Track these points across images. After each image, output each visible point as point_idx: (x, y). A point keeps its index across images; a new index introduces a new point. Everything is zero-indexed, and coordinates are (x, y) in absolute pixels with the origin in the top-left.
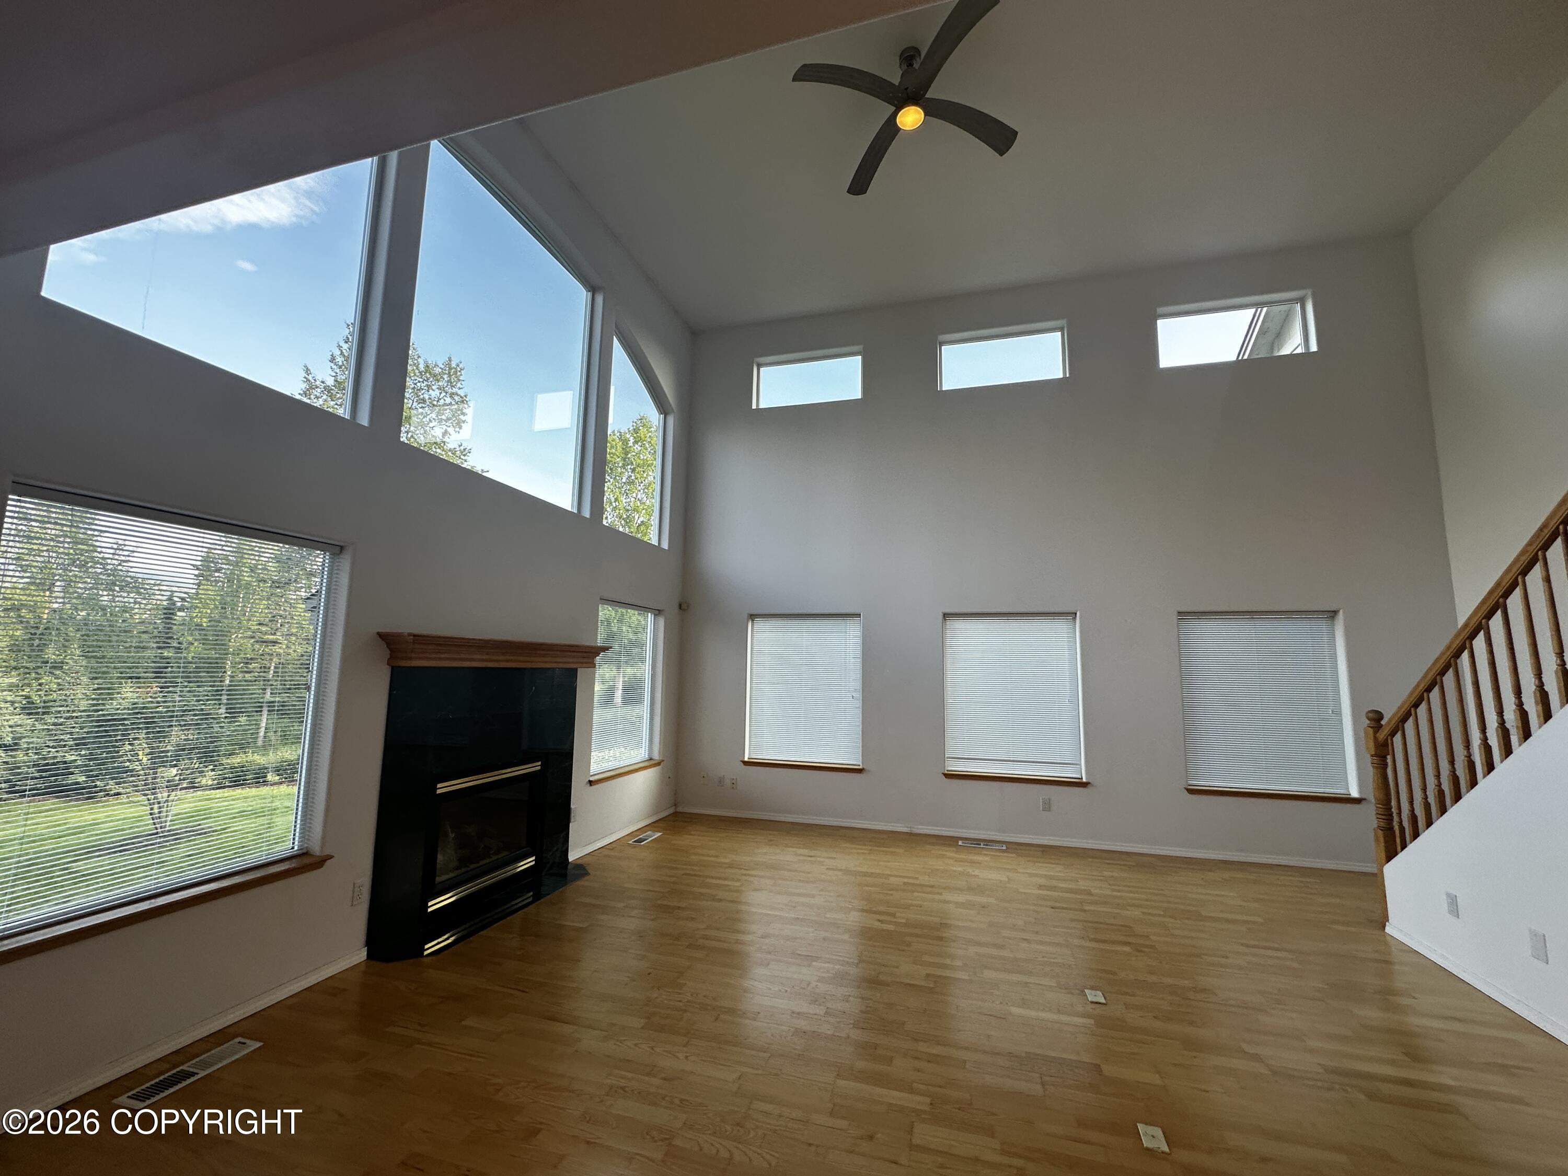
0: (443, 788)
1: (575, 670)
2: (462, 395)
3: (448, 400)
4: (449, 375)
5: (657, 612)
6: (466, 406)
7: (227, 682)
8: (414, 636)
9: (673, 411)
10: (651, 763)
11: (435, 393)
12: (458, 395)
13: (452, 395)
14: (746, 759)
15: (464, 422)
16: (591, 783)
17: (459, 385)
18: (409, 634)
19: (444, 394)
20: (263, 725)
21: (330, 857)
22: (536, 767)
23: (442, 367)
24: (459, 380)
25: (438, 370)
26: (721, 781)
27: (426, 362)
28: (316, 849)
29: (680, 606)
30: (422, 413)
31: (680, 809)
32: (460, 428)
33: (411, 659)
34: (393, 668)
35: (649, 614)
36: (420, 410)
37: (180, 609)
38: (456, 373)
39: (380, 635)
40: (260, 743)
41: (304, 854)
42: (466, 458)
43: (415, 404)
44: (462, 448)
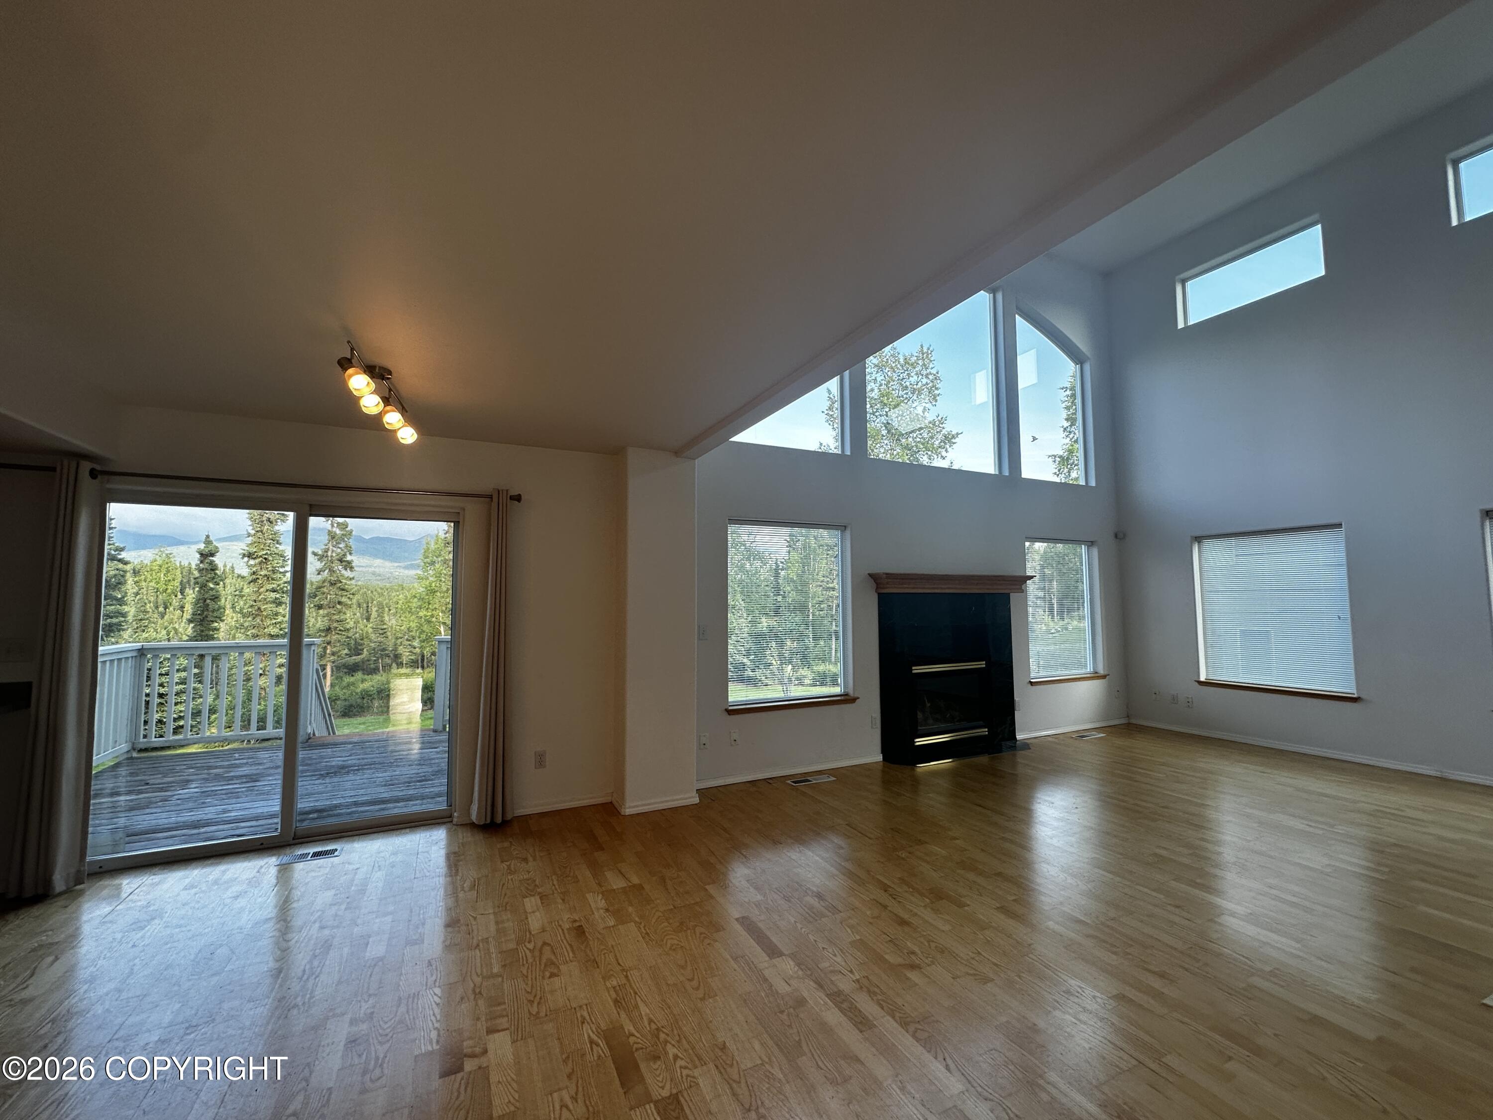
0: (917, 670)
1: (1008, 595)
2: (935, 373)
3: (925, 381)
4: (923, 359)
5: (1090, 544)
6: (939, 381)
7: (811, 618)
8: (887, 574)
9: (1088, 358)
10: (1095, 676)
11: (914, 379)
12: (931, 374)
13: (927, 377)
14: (1203, 678)
15: (939, 395)
16: (1031, 683)
17: (931, 366)
18: (884, 573)
19: (920, 377)
20: (834, 646)
21: (858, 698)
22: (982, 664)
23: (917, 354)
24: (931, 361)
25: (914, 359)
26: (1174, 699)
27: (904, 356)
28: (851, 693)
29: (1116, 536)
30: (906, 398)
31: (1133, 721)
32: (936, 401)
33: (887, 588)
34: (879, 594)
35: (1083, 546)
36: (905, 396)
37: (782, 570)
38: (927, 357)
39: (870, 575)
40: (833, 660)
41: (846, 695)
42: (943, 425)
43: (900, 392)
44: (940, 418)
